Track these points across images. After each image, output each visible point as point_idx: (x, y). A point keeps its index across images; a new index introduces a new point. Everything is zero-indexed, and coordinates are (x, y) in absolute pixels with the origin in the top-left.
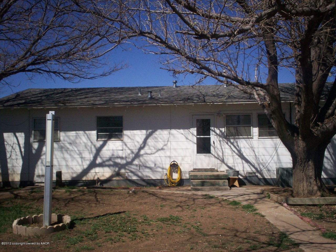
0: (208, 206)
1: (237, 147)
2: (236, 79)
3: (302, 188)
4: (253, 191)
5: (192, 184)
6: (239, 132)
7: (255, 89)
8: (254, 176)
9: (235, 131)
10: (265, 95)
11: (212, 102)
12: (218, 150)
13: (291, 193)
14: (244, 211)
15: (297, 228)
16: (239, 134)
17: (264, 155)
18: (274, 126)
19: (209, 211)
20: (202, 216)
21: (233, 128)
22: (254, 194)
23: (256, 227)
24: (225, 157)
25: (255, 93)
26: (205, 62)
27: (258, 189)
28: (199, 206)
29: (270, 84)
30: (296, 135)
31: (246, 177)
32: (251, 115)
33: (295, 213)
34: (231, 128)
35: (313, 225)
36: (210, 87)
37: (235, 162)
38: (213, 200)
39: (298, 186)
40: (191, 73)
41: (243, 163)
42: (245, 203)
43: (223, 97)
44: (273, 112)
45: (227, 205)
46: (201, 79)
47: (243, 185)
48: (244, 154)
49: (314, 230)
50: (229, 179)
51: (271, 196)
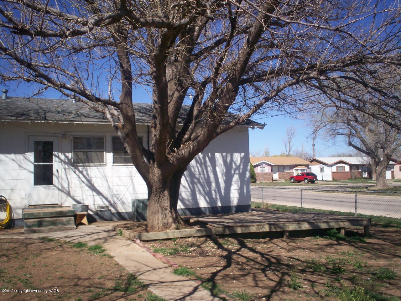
0: (45, 252)
1: (87, 177)
2: (83, 93)
3: (157, 220)
4: (103, 228)
5: (26, 225)
6: (90, 158)
7: (107, 107)
8: (105, 211)
9: (85, 157)
10: (119, 115)
11: (55, 120)
12: (62, 181)
13: (145, 228)
14: (90, 253)
15: (148, 266)
16: (90, 161)
17: (118, 186)
18: (128, 151)
19: (45, 258)
20: (34, 266)
21: (82, 153)
22: (105, 231)
23: (102, 271)
24: (72, 189)
25: (107, 112)
26: (45, 69)
27: (109, 226)
28: (32, 252)
29: (123, 102)
30: (152, 162)
31: (97, 212)
32: (104, 137)
33: (148, 249)
34: (79, 153)
35: (165, 261)
36: (55, 101)
37: (84, 195)
38: (53, 243)
39: (153, 219)
40: (26, 80)
41: (93, 196)
42: (92, 244)
43: (70, 114)
44: (127, 135)
45: (70, 248)
46: (40, 90)
47: (93, 222)
48: (96, 185)
49: (166, 267)
50: (75, 216)
51: (123, 232)
